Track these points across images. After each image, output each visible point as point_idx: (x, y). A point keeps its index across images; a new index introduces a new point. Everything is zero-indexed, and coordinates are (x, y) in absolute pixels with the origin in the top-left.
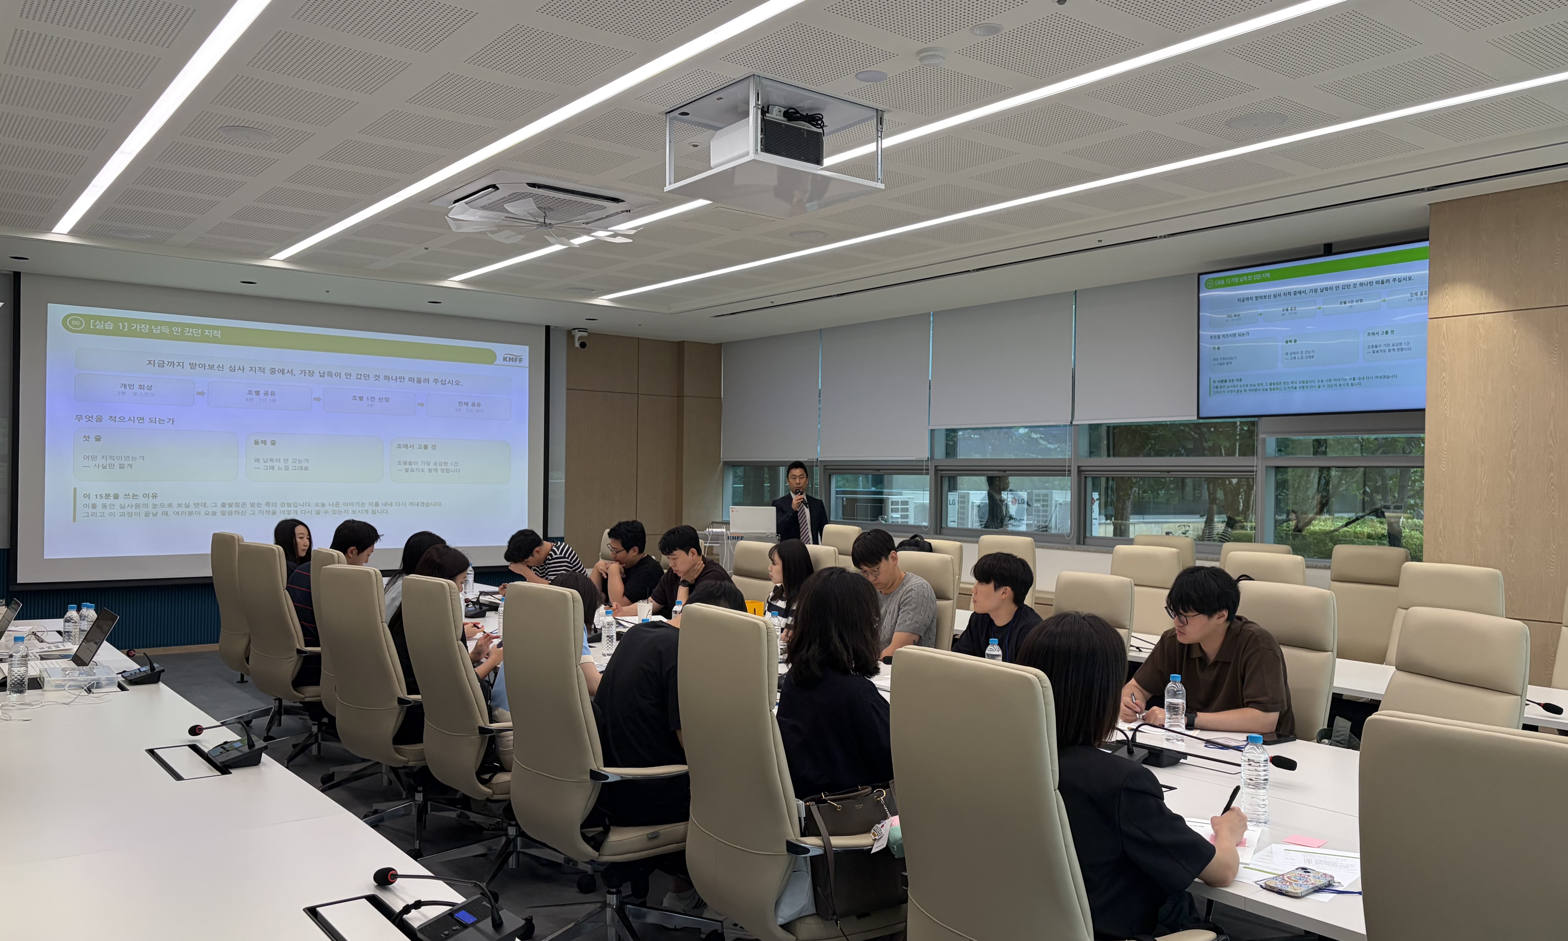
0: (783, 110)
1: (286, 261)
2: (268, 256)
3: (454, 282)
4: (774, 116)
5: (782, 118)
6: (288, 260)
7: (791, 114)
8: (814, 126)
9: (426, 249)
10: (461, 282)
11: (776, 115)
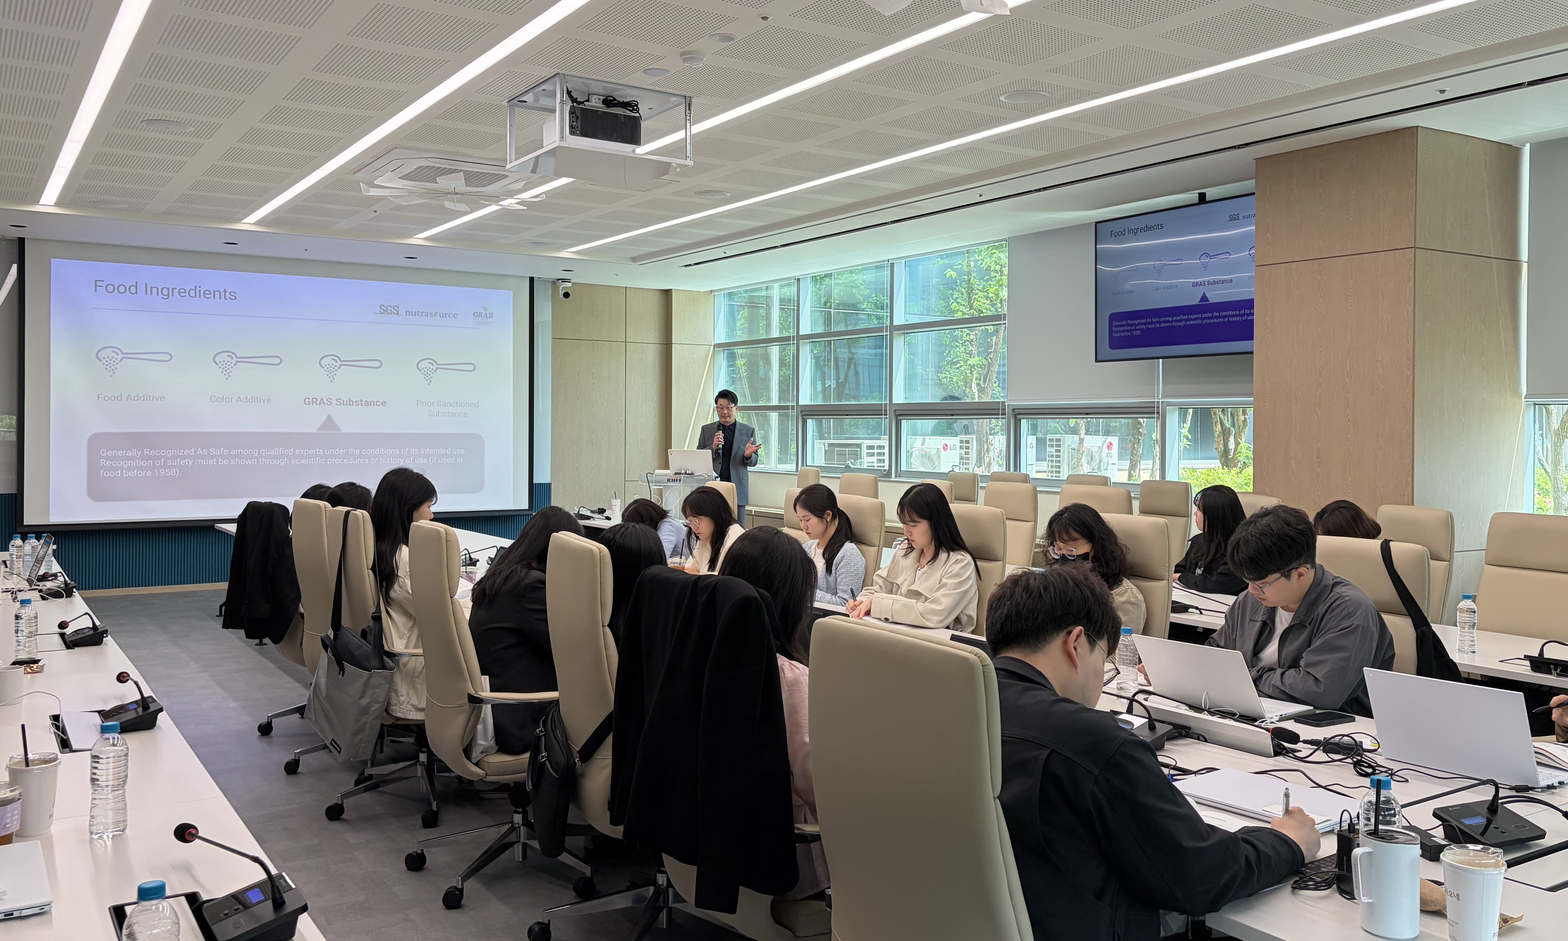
0: (602, 98)
1: (257, 223)
2: (239, 220)
3: (419, 239)
4: (593, 103)
5: (601, 105)
6: (258, 223)
7: (609, 102)
8: (631, 111)
9: (375, 212)
10: (425, 239)
11: (595, 103)
